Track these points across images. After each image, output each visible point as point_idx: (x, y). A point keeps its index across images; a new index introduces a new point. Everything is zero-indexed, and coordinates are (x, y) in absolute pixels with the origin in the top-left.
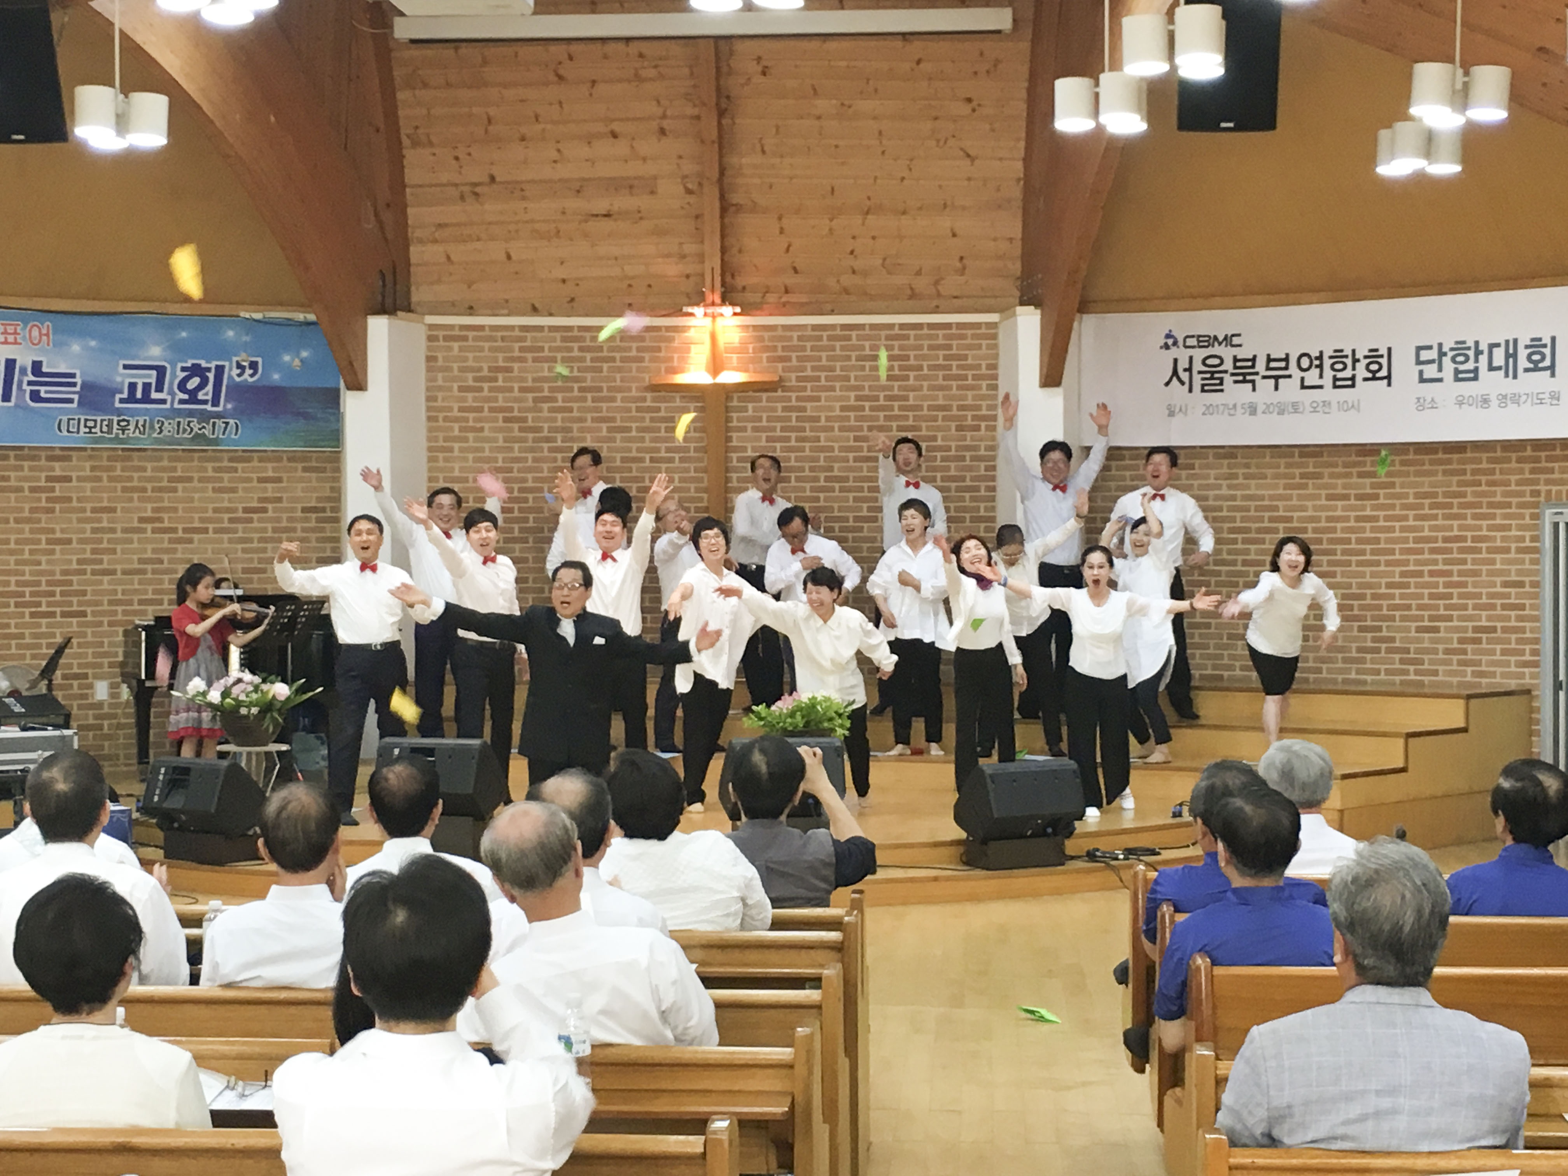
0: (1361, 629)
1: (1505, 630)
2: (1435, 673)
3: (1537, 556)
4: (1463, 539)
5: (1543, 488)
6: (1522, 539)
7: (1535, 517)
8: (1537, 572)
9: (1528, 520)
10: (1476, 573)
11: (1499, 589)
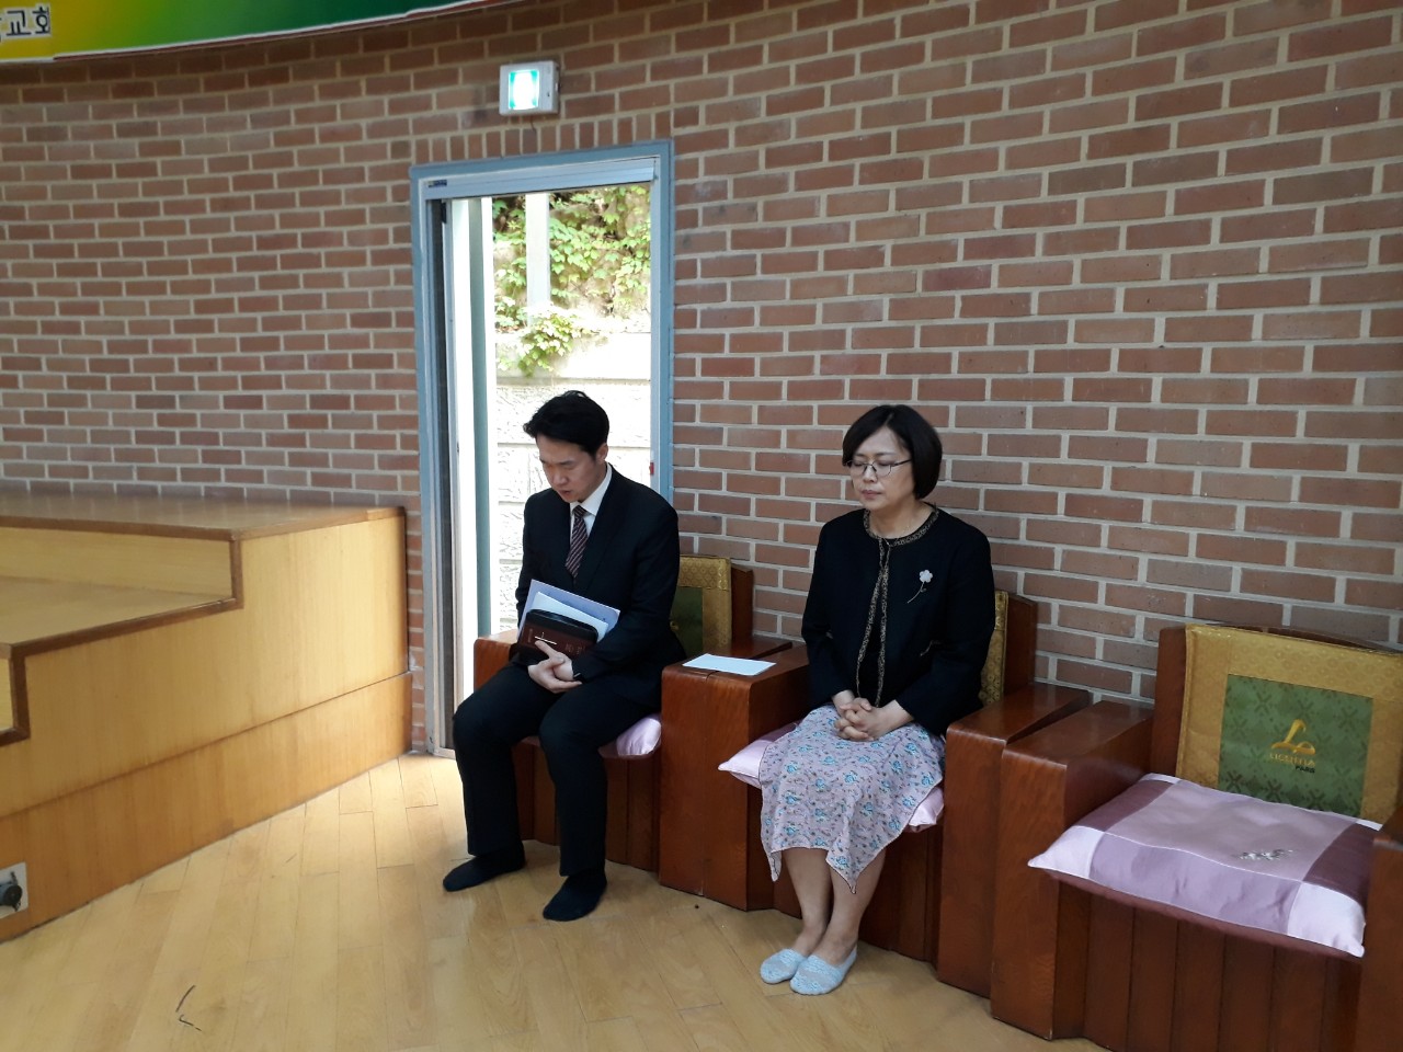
0: (142, 402)
1: (362, 402)
2: (257, 477)
3: (406, 267)
4: (290, 241)
5: (412, 139)
6: (381, 237)
7: (403, 193)
8: (408, 298)
9: (390, 202)
10: (313, 302)
11: (350, 330)
